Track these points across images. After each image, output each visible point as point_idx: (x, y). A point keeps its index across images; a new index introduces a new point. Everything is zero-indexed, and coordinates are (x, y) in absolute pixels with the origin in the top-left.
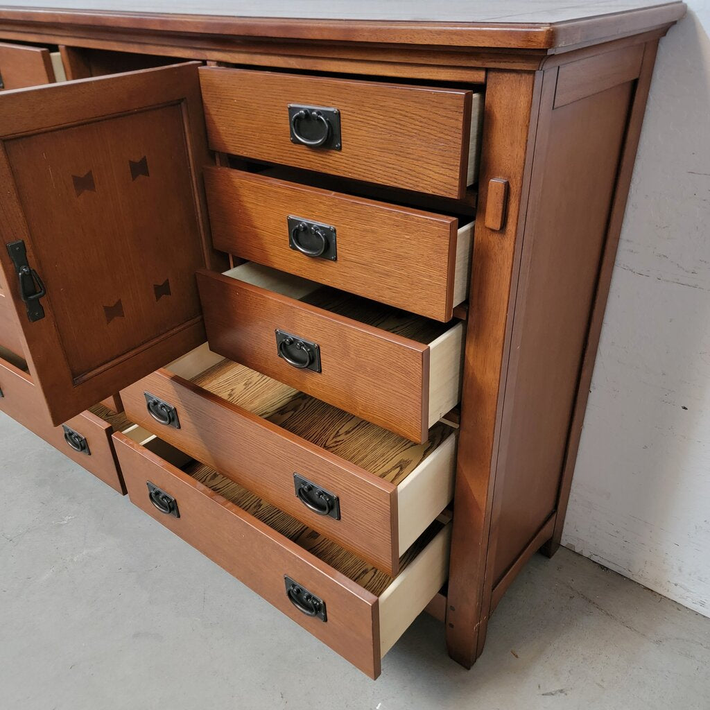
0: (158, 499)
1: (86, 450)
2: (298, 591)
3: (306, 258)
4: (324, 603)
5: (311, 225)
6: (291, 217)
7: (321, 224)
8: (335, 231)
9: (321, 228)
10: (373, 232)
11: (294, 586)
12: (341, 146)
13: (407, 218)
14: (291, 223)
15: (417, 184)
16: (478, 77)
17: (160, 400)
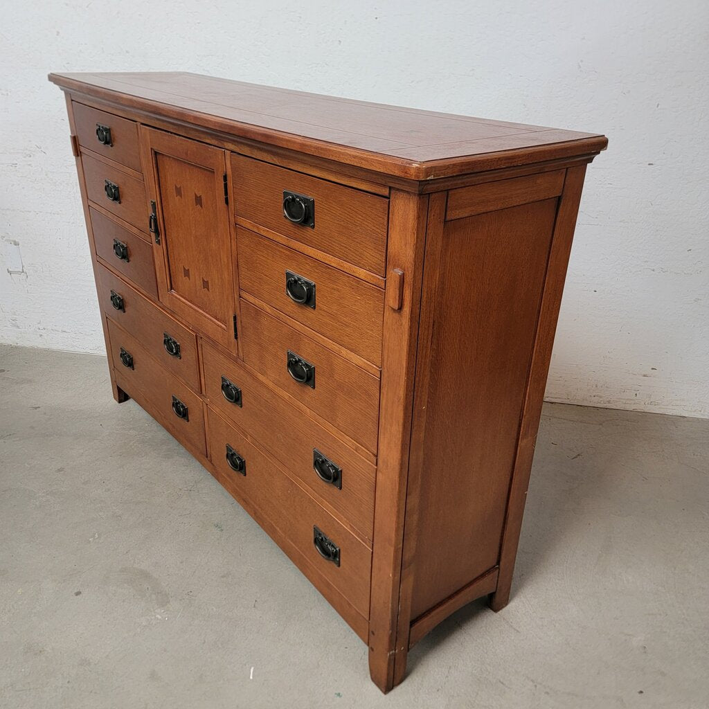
0: (232, 459)
1: (186, 418)
2: (322, 539)
3: (296, 304)
4: (339, 550)
5: (299, 279)
6: (289, 270)
7: (306, 279)
8: (315, 286)
9: (306, 282)
10: (338, 290)
11: (320, 534)
12: (314, 225)
13: (358, 284)
14: (288, 275)
15: (360, 261)
16: (385, 192)
17: (232, 383)
